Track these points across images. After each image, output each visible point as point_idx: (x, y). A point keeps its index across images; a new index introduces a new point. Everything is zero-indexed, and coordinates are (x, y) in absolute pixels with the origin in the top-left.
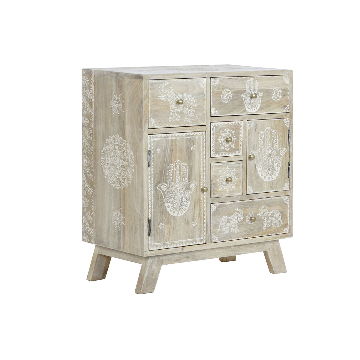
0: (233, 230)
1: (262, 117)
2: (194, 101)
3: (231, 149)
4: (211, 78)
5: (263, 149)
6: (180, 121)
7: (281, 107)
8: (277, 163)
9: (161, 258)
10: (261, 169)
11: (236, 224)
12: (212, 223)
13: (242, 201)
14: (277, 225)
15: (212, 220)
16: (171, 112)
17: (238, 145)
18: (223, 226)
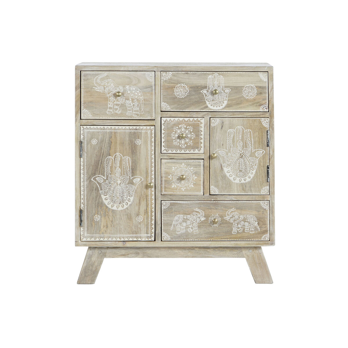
0: (190, 230)
1: (231, 115)
2: (140, 94)
3: (187, 146)
4: (162, 72)
5: (232, 149)
6: (121, 113)
7: (256, 106)
8: (251, 164)
9: (103, 251)
10: (230, 169)
11: (194, 224)
12: (162, 221)
13: (203, 202)
14: (251, 231)
15: (162, 217)
16: (110, 104)
17: (198, 143)
18: (177, 225)
